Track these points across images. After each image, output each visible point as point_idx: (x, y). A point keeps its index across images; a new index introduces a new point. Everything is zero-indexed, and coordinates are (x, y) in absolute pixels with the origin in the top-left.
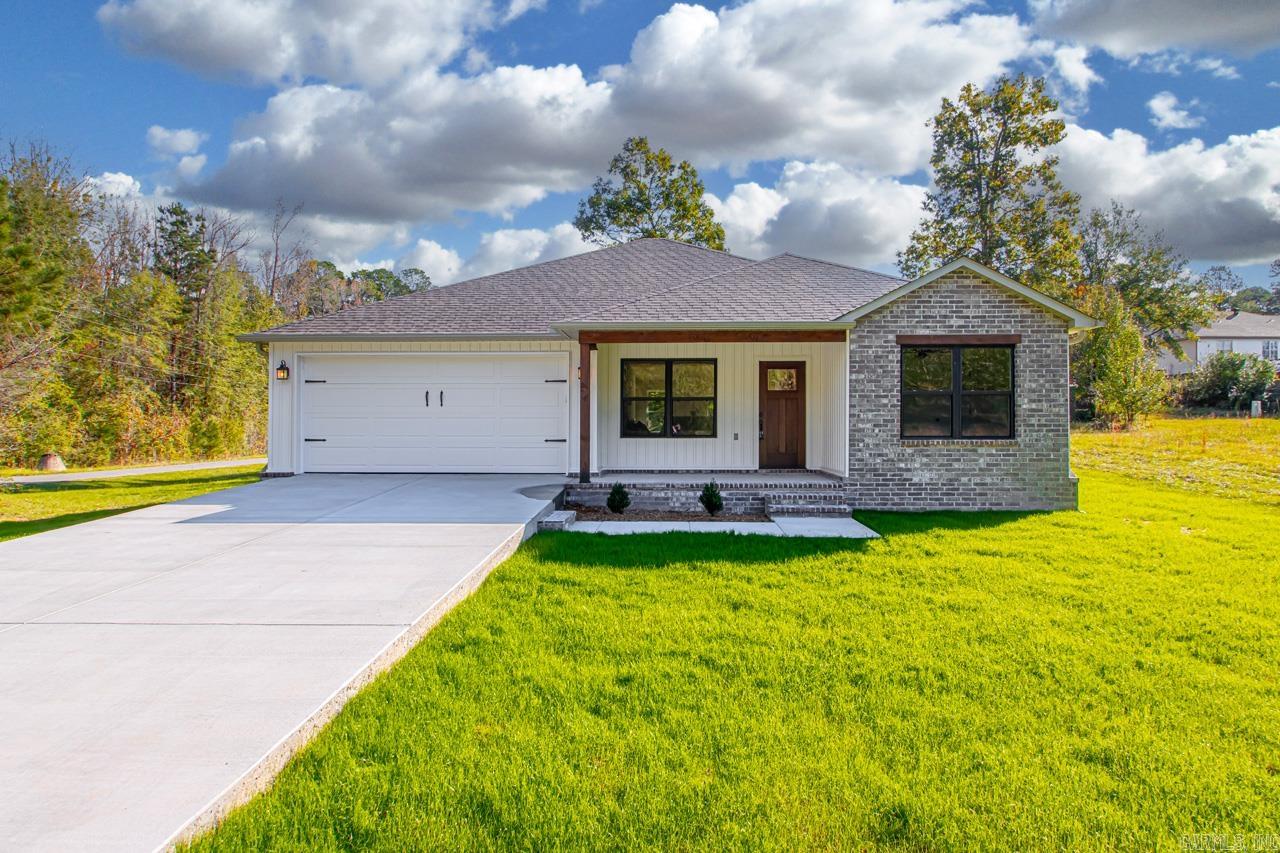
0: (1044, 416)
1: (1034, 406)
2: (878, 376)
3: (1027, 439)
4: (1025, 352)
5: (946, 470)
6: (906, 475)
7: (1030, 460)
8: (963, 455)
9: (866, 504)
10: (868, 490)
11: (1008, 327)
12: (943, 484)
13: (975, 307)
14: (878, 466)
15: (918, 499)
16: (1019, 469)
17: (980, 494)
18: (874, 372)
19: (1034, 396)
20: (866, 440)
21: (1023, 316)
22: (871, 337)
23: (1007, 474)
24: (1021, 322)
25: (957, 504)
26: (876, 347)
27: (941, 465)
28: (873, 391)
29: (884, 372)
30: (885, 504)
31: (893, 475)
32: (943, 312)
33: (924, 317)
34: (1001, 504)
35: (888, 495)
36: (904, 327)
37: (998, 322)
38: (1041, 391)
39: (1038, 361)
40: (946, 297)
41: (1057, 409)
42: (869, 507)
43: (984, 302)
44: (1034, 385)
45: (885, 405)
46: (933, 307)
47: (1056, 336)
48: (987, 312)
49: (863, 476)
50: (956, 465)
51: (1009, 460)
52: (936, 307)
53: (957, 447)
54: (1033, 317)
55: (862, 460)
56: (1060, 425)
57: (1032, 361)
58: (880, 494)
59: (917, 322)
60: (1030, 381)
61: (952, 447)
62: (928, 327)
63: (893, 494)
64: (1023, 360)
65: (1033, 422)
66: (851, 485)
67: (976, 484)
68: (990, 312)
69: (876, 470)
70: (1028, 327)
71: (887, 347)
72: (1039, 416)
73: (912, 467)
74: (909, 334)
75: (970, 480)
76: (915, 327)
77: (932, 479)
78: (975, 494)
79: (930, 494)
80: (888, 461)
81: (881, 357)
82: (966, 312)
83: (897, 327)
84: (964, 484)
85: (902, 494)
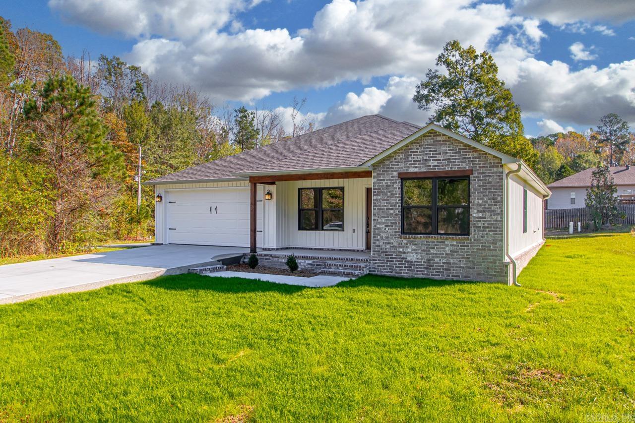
0: (487, 221)
1: (480, 215)
2: (388, 197)
3: (476, 236)
4: (475, 180)
5: (426, 254)
6: (403, 256)
7: (478, 249)
8: (436, 245)
9: (381, 272)
10: (382, 263)
11: (464, 165)
12: (424, 262)
13: (444, 153)
14: (388, 250)
15: (410, 270)
16: (470, 255)
17: (446, 270)
18: (386, 195)
19: (480, 209)
20: (381, 234)
21: (473, 158)
22: (384, 174)
23: (463, 258)
24: (472, 161)
25: (432, 275)
26: (387, 180)
27: (423, 251)
28: (385, 206)
29: (391, 194)
30: (392, 272)
31: (396, 256)
32: (425, 157)
33: (414, 161)
34: (459, 276)
35: (393, 267)
36: (402, 168)
37: (458, 162)
38: (485, 205)
39: (483, 186)
40: (427, 148)
41: (495, 217)
42: (383, 273)
43: (449, 150)
44: (480, 202)
45: (392, 214)
46: (419, 155)
47: (495, 169)
48: (451, 156)
49: (379, 255)
50: (432, 251)
51: (464, 249)
52: (421, 155)
53: (433, 240)
54: (480, 158)
55: (379, 246)
56: (497, 227)
57: (480, 186)
58: (389, 266)
59: (410, 164)
60: (478, 199)
61: (430, 240)
62: (416, 167)
63: (396, 267)
64: (474, 185)
65: (479, 225)
66: (374, 260)
67: (444, 263)
68: (453, 156)
69: (386, 252)
70: (477, 164)
71: (393, 180)
72: (483, 221)
73: (407, 251)
74: (405, 171)
75: (440, 260)
76: (409, 167)
77: (418, 259)
78: (443, 269)
79: (417, 268)
80: (393, 247)
81: (390, 186)
82: (438, 157)
83: (398, 168)
84: (437, 263)
85: (401, 267)
